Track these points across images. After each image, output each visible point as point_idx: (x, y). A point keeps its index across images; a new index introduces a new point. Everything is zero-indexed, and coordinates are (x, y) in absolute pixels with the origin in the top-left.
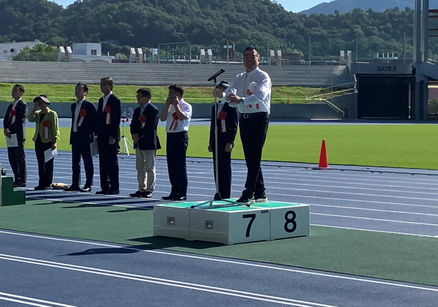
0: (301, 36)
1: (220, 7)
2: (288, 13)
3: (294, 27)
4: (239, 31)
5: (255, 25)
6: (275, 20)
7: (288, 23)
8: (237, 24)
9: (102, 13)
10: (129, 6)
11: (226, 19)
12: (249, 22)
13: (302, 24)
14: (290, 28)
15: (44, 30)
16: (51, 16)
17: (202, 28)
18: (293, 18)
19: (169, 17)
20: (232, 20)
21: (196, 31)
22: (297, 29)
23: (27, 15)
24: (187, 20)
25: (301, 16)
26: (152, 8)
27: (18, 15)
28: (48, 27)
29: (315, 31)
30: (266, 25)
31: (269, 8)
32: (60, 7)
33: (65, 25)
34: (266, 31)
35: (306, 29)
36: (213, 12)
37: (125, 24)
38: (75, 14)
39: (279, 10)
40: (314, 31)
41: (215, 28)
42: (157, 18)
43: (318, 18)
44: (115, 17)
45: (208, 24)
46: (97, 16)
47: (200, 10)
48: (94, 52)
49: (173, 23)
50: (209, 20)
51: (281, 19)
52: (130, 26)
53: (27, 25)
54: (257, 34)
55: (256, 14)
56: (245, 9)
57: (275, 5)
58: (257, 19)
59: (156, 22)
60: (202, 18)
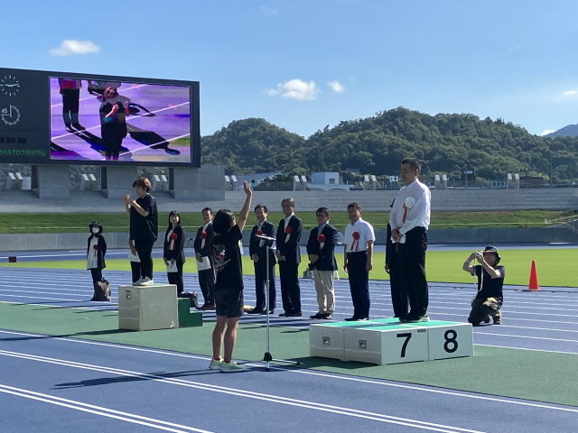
0: (546, 160)
1: (461, 132)
2: (532, 137)
3: (539, 150)
4: (482, 156)
5: (498, 149)
6: (519, 144)
7: (533, 146)
8: (479, 149)
9: (343, 143)
10: (369, 135)
11: (468, 145)
12: (492, 147)
13: (548, 148)
14: (535, 151)
15: (286, 162)
16: (294, 147)
17: (443, 154)
18: (538, 142)
19: (409, 144)
20: (474, 146)
21: (437, 157)
22: (542, 152)
23: (271, 147)
24: (428, 147)
25: (546, 139)
26: (392, 136)
27: (261, 147)
28: (290, 158)
29: (561, 153)
30: (510, 149)
31: (512, 132)
32: (302, 138)
33: (307, 156)
34: (510, 155)
35: (552, 153)
36: (455, 138)
37: (366, 153)
38: (316, 145)
39: (522, 134)
40: (559, 154)
41: (457, 153)
42: (398, 146)
43: (564, 141)
44: (355, 146)
45: (450, 150)
46: (338, 146)
47: (441, 136)
48: (332, 181)
49: (413, 151)
50: (451, 146)
51: (526, 143)
52: (370, 154)
53: (271, 156)
54: (500, 159)
55: (499, 138)
56: (488, 133)
57: (519, 129)
58: (500, 143)
59: (397, 150)
60: (444, 144)
